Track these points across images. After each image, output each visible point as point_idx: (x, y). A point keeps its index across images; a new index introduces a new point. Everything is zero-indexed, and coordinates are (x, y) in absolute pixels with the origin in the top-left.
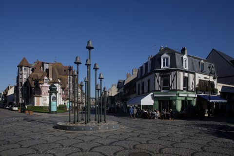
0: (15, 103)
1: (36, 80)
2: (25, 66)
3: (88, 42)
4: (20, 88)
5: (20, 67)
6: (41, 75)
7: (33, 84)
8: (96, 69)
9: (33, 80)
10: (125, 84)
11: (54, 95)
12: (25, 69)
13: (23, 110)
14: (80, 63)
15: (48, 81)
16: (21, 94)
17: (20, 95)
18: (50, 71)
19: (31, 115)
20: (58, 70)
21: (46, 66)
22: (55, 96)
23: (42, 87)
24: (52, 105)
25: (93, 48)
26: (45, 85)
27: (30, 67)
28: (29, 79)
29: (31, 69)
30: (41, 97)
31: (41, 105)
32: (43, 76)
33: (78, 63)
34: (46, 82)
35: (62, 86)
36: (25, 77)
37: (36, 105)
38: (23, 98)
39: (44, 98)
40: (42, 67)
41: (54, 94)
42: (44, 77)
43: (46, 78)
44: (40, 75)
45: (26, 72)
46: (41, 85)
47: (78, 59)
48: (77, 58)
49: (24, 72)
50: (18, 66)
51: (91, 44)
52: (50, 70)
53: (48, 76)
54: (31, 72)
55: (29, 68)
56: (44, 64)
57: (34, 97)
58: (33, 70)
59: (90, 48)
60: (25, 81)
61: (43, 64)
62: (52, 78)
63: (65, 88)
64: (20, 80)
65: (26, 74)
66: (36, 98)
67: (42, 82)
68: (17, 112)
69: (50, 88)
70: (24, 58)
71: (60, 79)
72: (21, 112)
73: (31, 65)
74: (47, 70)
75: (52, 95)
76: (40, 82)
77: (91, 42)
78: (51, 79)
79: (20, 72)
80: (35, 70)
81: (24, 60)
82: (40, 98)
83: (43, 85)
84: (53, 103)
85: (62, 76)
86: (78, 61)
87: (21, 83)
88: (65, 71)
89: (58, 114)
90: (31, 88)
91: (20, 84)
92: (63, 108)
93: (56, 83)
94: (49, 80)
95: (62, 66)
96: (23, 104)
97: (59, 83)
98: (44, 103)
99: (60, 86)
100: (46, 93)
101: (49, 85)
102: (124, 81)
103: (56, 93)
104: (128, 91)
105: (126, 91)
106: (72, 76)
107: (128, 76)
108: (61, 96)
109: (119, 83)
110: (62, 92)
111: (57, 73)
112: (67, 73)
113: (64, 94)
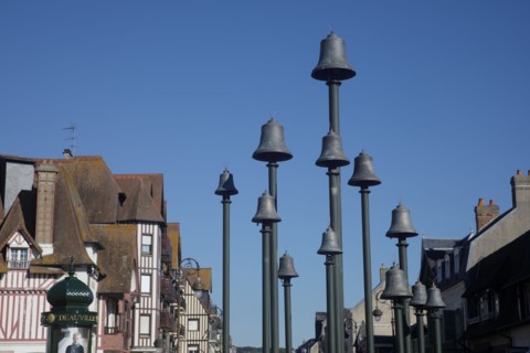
3: (325, 45)
8: (363, 184)
11: (73, 336)
14: (286, 157)
15: (31, 257)
18: (40, 202)
20: (87, 196)
21: (19, 179)
22: (81, 341)
25: (348, 74)
26: (15, 278)
33: (271, 158)
34: (17, 267)
35: (108, 282)
41: (73, 331)
42: (8, 235)
43: (17, 240)
47: (276, 133)
48: (265, 131)
51: (339, 56)
52: (41, 196)
53: (30, 230)
56: (9, 166)
59: (331, 76)
62: (54, 241)
63: (121, 296)
69: (56, 297)
71: (97, 247)
74: (28, 200)
75: (62, 336)
77: (337, 46)
78: (47, 249)
85: (104, 229)
86: (276, 144)
88: (122, 197)
93: (79, 267)
94: (36, 250)
95: (106, 171)
97: (88, 267)
99: (94, 287)
100: (15, 327)
101: (36, 283)
102: (464, 245)
103: (88, 327)
104: (497, 308)
105: (484, 306)
106: (163, 226)
107: (485, 219)
108: (97, 340)
109: (429, 255)
110: (105, 319)
111: (80, 210)
112: (134, 211)
113: (116, 331)
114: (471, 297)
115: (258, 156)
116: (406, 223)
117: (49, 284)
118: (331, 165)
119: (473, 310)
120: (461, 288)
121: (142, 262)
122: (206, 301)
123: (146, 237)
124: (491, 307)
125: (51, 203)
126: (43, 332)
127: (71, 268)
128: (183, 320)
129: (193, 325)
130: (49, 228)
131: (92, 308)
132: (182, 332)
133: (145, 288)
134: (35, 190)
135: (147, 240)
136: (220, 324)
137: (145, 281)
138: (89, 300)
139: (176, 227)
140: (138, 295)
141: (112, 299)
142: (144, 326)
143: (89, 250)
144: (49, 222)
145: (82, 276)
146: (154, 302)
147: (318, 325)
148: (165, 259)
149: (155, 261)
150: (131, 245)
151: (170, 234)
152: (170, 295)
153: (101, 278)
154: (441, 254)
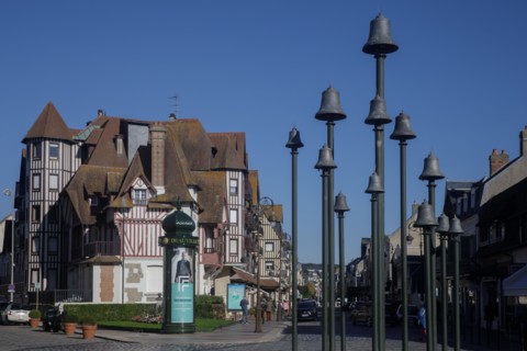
0: (11, 291)
1: (98, 194)
2: (52, 140)
3: (374, 25)
4: (34, 228)
5: (33, 141)
6: (119, 173)
7: (84, 210)
8: (402, 138)
9: (86, 197)
10: (485, 199)
12: (54, 152)
13: (54, 324)
14: (341, 117)
15: (149, 196)
16: (38, 253)
17: (33, 261)
18: (154, 155)
19: (90, 339)
20: (189, 150)
21: (138, 136)
22: (187, 258)
23: (123, 221)
24: (174, 297)
26: (138, 212)
27: (71, 143)
28: (69, 192)
29: (75, 149)
30: (119, 263)
31: (117, 300)
32: (126, 178)
34: (139, 204)
35: (206, 215)
36: (53, 182)
37: (97, 300)
38: (46, 272)
39: (131, 267)
40: (120, 141)
42: (132, 180)
43: (138, 184)
44: (114, 174)
45: (57, 165)
46: (118, 216)
47: (333, 98)
49: (49, 163)
50: (25, 141)
51: (385, 33)
52: (154, 150)
53: (148, 175)
54: (77, 163)
55: (67, 147)
56: (130, 127)
57: (90, 266)
58: (84, 154)
59: (378, 50)
60: (51, 198)
61: (124, 126)
62: (165, 184)
63: (216, 225)
64: (33, 196)
65: (57, 171)
66: (97, 270)
67: (123, 202)
68: (26, 330)
69: (168, 225)
70: (50, 106)
71: (197, 189)
72: (47, 328)
73: (76, 132)
74: (145, 153)
75: (174, 254)
76: (114, 203)
77: (384, 24)
78: (161, 190)
79: (33, 165)
80: (95, 154)
81: (49, 113)
82: (117, 270)
83: (129, 215)
84: (182, 289)
85: (202, 175)
87: (37, 208)
88: (214, 151)
89: (198, 335)
90: (79, 228)
91: (32, 213)
92: (209, 308)
93: (185, 203)
94: (153, 191)
95: (202, 131)
96: (48, 297)
97: (191, 204)
98: (132, 292)
99: (196, 218)
100: (140, 247)
101: (153, 215)
102: (479, 186)
103: (192, 247)
104: (503, 234)
105: (492, 233)
106: (245, 172)
107: (497, 165)
108: (199, 257)
109: (452, 194)
110: (205, 243)
111: (183, 161)
112: (223, 162)
113: (213, 251)
114: (483, 226)
115: (320, 116)
116: (435, 168)
117: (163, 216)
118: (376, 123)
119: (484, 235)
120: (475, 219)
121: (231, 200)
122: (278, 230)
123: (233, 181)
124: (498, 234)
125: (161, 155)
126: (161, 251)
127: (179, 204)
128: (262, 244)
129: (269, 247)
130: (161, 174)
131: (195, 234)
132: (261, 252)
133: (233, 219)
134: (150, 145)
135: (234, 184)
136: (290, 247)
137: (233, 214)
138: (192, 228)
139: (255, 173)
140: (228, 224)
141: (209, 228)
142: (233, 248)
143: (191, 191)
144: (161, 170)
145: (186, 210)
146: (240, 230)
147: (364, 248)
148: (247, 198)
149: (240, 199)
150: (222, 187)
151: (251, 179)
152: (251, 225)
153: (200, 212)
154: (460, 193)
